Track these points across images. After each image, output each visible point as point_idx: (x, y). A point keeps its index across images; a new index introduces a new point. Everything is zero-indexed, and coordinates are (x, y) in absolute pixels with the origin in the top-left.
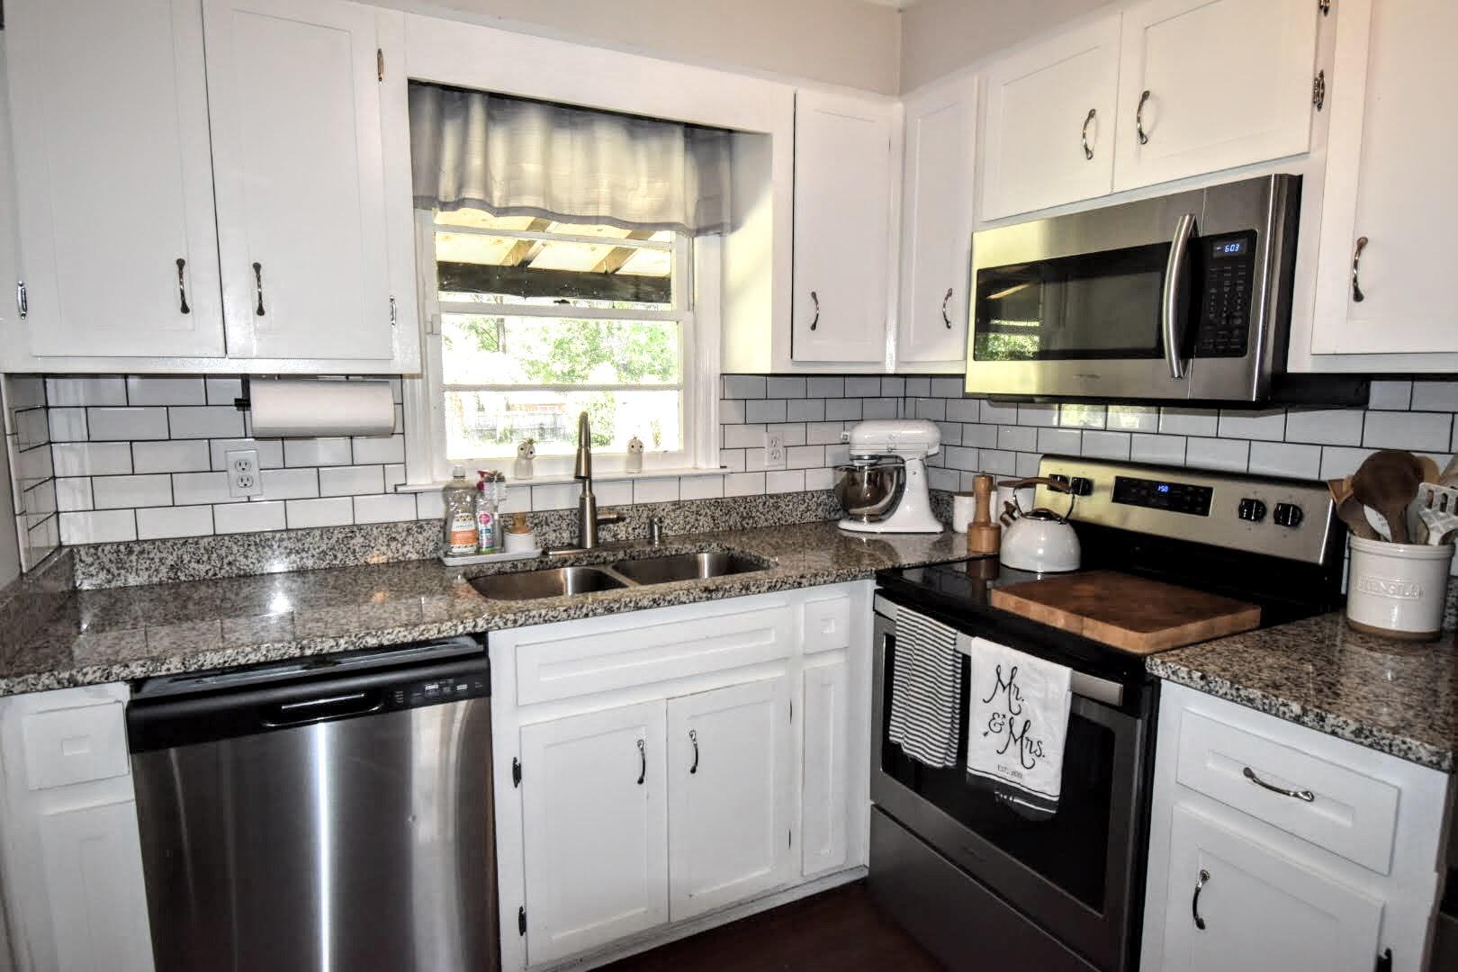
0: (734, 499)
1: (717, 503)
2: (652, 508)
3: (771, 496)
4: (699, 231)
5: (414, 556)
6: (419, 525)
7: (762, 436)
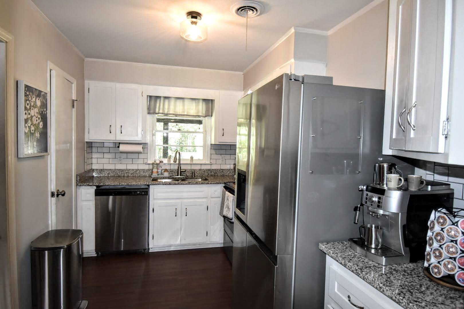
0: (213, 170)
1: (209, 170)
2: (195, 170)
3: (222, 169)
4: (206, 116)
5: (148, 175)
6: (149, 170)
7: (219, 157)
